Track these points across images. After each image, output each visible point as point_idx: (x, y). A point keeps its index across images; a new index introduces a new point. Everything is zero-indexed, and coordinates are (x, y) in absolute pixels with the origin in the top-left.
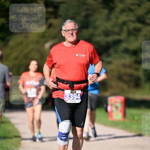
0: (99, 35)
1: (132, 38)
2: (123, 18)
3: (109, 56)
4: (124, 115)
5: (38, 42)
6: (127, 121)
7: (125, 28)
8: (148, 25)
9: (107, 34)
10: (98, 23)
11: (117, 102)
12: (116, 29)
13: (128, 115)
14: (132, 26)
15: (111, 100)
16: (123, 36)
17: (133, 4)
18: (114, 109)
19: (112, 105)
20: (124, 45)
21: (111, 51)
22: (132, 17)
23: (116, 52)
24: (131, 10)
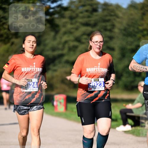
0: (48, 51)
1: (72, 53)
2: (65, 38)
3: (55, 65)
4: (66, 108)
5: (3, 55)
6: (68, 113)
7: (67, 46)
8: (83, 43)
9: (54, 49)
10: (47, 42)
11: (60, 99)
12: (60, 46)
13: (68, 108)
14: (72, 44)
15: (56, 98)
16: (65, 51)
17: (72, 28)
18: (59, 104)
19: (57, 101)
20: (65, 58)
21: (57, 62)
22: (71, 37)
23: (60, 62)
24: (71, 33)
